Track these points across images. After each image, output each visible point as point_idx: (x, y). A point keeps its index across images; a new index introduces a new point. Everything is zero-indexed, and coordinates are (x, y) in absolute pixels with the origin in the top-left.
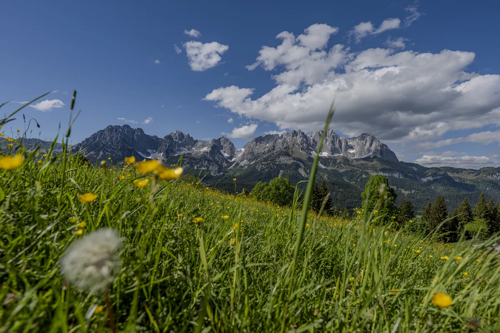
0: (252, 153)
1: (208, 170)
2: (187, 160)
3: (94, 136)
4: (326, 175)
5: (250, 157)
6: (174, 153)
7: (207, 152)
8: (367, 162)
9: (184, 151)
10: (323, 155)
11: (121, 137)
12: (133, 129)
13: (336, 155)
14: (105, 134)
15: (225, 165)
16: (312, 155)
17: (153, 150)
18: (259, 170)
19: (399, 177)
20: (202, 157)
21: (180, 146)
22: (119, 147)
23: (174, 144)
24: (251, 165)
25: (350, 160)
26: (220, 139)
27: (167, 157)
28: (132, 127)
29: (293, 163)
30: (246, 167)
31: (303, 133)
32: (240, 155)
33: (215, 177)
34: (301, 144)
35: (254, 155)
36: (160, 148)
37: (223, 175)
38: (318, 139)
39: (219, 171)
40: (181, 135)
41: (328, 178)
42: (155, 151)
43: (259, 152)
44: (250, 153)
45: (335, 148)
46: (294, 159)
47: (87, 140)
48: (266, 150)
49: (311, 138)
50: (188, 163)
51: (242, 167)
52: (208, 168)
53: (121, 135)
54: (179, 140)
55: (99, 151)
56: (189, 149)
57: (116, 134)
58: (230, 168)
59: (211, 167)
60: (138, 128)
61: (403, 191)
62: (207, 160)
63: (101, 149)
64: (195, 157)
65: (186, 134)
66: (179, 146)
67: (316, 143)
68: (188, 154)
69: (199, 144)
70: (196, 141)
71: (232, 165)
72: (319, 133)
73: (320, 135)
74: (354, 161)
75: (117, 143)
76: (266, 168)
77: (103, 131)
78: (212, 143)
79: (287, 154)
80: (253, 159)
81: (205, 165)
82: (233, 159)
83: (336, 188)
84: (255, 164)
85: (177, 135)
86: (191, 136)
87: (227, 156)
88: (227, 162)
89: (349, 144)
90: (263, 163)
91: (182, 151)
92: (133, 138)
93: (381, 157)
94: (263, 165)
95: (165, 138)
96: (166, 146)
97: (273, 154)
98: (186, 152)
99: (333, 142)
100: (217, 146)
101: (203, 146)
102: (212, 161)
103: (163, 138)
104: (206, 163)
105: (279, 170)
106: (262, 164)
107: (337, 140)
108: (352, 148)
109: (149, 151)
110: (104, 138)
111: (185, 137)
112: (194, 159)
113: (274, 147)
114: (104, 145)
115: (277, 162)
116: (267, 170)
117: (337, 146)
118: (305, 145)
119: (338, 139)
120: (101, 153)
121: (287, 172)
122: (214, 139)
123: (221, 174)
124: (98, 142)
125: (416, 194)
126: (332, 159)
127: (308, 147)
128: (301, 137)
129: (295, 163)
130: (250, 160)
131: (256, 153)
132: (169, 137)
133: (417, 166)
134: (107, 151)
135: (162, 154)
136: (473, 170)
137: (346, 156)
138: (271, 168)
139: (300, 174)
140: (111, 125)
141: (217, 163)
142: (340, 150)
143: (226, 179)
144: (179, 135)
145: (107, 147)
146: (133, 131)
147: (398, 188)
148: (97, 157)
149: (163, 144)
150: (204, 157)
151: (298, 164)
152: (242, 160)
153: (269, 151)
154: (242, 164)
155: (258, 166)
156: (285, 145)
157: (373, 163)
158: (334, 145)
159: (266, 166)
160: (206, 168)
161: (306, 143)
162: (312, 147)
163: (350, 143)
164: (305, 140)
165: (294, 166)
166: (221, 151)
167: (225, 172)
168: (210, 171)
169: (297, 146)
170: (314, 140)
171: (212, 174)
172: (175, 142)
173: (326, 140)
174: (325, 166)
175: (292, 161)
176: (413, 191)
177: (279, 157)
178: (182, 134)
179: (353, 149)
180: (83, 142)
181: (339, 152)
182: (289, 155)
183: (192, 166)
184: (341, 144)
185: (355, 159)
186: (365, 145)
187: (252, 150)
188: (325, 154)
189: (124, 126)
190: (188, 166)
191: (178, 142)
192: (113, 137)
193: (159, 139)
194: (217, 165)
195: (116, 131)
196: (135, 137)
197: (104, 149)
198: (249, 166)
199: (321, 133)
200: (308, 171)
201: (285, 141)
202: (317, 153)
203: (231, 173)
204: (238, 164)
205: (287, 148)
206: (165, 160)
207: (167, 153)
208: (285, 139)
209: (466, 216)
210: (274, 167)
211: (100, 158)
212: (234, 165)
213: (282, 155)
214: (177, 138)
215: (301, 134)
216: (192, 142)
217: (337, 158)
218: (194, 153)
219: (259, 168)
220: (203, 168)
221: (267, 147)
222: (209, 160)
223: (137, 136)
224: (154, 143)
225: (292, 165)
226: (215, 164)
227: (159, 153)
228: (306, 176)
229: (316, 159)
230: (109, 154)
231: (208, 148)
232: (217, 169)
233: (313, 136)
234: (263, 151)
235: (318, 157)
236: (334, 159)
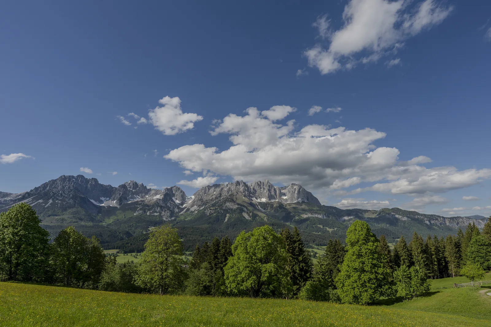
0: (201, 200)
1: (160, 216)
2: (140, 207)
3: (45, 186)
4: (266, 217)
5: (200, 203)
6: (128, 201)
7: (160, 199)
8: (297, 206)
9: (137, 199)
10: (262, 201)
11: (73, 186)
12: (87, 179)
13: (273, 201)
14: (57, 183)
15: (176, 210)
16: (253, 201)
17: (107, 198)
18: (208, 215)
19: (323, 217)
20: (155, 204)
21: (134, 194)
22: (71, 196)
23: (128, 192)
24: (201, 210)
25: (284, 205)
26: (172, 188)
27: (120, 204)
28: (86, 177)
29: (238, 208)
30: (196, 212)
31: (245, 183)
32: (190, 202)
33: (167, 221)
34: (244, 192)
35: (203, 201)
36: (113, 196)
37: (175, 220)
38: (257, 188)
39: (171, 216)
40: (135, 185)
41: (267, 220)
42: (108, 199)
43: (208, 199)
44: (200, 200)
45: (271, 195)
46: (238, 204)
47: (36, 189)
48: (214, 197)
49: (252, 187)
50: (140, 209)
51: (192, 212)
52: (160, 213)
53: (74, 184)
54: (133, 189)
55: (49, 199)
56: (142, 197)
57: (69, 183)
58: (182, 213)
59: (163, 213)
60: (92, 178)
61: (328, 229)
62: (159, 206)
63: (51, 198)
64: (148, 204)
65: (140, 183)
66: (133, 194)
67: (256, 191)
68: (141, 201)
69: (153, 192)
70: (150, 190)
71: (183, 211)
72: (258, 183)
73: (258, 184)
74: (287, 205)
75: (69, 192)
76: (215, 213)
77: (56, 180)
78: (164, 191)
79: (232, 201)
80: (202, 205)
81: (158, 211)
82: (184, 205)
83: (275, 228)
84: (204, 209)
85: (131, 184)
86: (144, 186)
87: (179, 202)
88: (179, 208)
89: (282, 192)
90: (212, 208)
91: (136, 198)
92: (87, 187)
93: (308, 202)
94: (212, 210)
95: (119, 187)
96: (120, 194)
97: (220, 200)
98: (139, 200)
99: (269, 190)
100: (169, 195)
101: (156, 194)
102: (164, 207)
103: (117, 186)
104: (159, 209)
105: (226, 215)
106: (210, 209)
107: (272, 189)
108: (284, 195)
109: (103, 199)
110: (55, 187)
111: (139, 186)
112: (148, 206)
113: (221, 194)
114: (54, 194)
115: (223, 207)
116: (215, 214)
117: (273, 193)
118: (246, 192)
119: (273, 188)
120: (51, 201)
121: (233, 215)
122: (167, 188)
123: (173, 218)
124: (48, 191)
125: (337, 231)
126: (269, 204)
127: (249, 194)
128: (243, 186)
129: (239, 208)
130: (199, 206)
131: (205, 200)
132: (124, 186)
133: (335, 208)
134: (57, 199)
135: (115, 202)
136: (375, 211)
137: (280, 201)
138: (219, 213)
139: (244, 217)
140: (64, 176)
141: (169, 208)
142: (275, 197)
143: (177, 223)
144: (133, 184)
145: (58, 195)
146: (87, 181)
147: (323, 226)
148: (45, 205)
149: (117, 193)
150: (157, 204)
151: (242, 209)
152: (192, 206)
153: (216, 198)
154: (192, 209)
155: (206, 211)
156: (230, 193)
157: (302, 207)
158: (271, 193)
159: (214, 211)
160: (158, 214)
161: (248, 191)
162: (253, 195)
163: (283, 191)
164: (246, 188)
165: (238, 211)
166: (173, 198)
167: (177, 217)
168: (162, 217)
169: (240, 194)
170: (254, 189)
171: (164, 219)
172: (129, 191)
173: (264, 188)
174: (265, 210)
175: (237, 206)
176: (336, 229)
177: (225, 203)
178: (136, 183)
179: (286, 196)
180: (31, 191)
181: (275, 199)
182: (234, 202)
183: (145, 212)
184: (276, 192)
185: (288, 204)
186: (295, 192)
187: (201, 197)
188: (264, 200)
189: (78, 176)
190: (141, 212)
191: (132, 191)
192: (66, 186)
193: (113, 188)
194: (169, 211)
195: (69, 181)
196: (89, 186)
197: (55, 197)
198: (199, 211)
199: (259, 183)
200: (251, 214)
201: (229, 190)
202: (257, 199)
203: (182, 218)
204: (188, 210)
205: (232, 195)
206: (118, 207)
207: (120, 200)
208: (230, 188)
209: (405, 252)
210: (221, 212)
211: (48, 206)
212: (185, 210)
213: (228, 201)
214: (131, 187)
215: (243, 184)
216: (145, 191)
217: (274, 203)
218: (147, 201)
219: (208, 212)
220: (156, 214)
221: (215, 194)
222: (161, 207)
223: (91, 185)
224: (108, 191)
225: (237, 209)
226: (168, 210)
227: (112, 200)
228: (249, 219)
229: (256, 204)
230: (60, 202)
231: (161, 196)
232: (169, 214)
233: (253, 185)
234: (211, 198)
235: (258, 202)
236: (271, 204)
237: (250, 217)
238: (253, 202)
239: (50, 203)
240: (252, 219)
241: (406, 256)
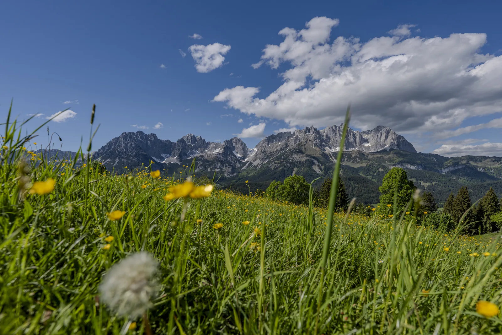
0: (265, 152)
1: (221, 172)
2: (200, 163)
3: (110, 144)
4: (341, 170)
5: (263, 156)
6: (188, 156)
7: (220, 154)
8: (383, 155)
9: (197, 154)
10: (337, 151)
11: (135, 143)
12: (146, 135)
13: (351, 150)
14: (120, 142)
15: (238, 165)
16: (325, 150)
18: (273, 169)
19: (418, 169)
20: (215, 159)
21: (193, 149)
22: (134, 153)
23: (187, 147)
24: (265, 164)
25: (366, 154)
26: (231, 140)
27: (181, 161)
28: (145, 133)
29: (307, 160)
30: (259, 167)
31: (315, 129)
32: (252, 155)
33: (229, 178)
34: (314, 141)
35: (266, 154)
36: (173, 152)
37: (237, 176)
38: (331, 135)
39: (233, 172)
40: (194, 138)
41: (343, 173)
42: (168, 155)
43: (272, 151)
44: (263, 152)
45: (349, 143)
46: (308, 156)
47: (103, 148)
48: (279, 148)
49: (324, 134)
50: (201, 165)
51: (255, 167)
52: (221, 169)
53: (135, 141)
55: (115, 158)
56: (202, 152)
57: (131, 141)
58: (244, 168)
59: (224, 168)
60: (151, 134)
61: (423, 183)
62: (220, 161)
63: (117, 156)
64: (208, 159)
65: (198, 136)
66: (192, 149)
67: (329, 138)
68: (201, 156)
69: (212, 146)
70: (208, 144)
71: (245, 165)
72: (332, 128)
73: (333, 130)
74: (370, 154)
75: (132, 150)
76: (280, 167)
77: (118, 138)
78: (224, 144)
79: (300, 152)
80: (266, 158)
81: (218, 166)
82: (246, 159)
83: (352, 184)
84: (268, 163)
85: (189, 138)
86: (203, 139)
87: (240, 156)
88: (240, 162)
89: (363, 137)
90: (276, 162)
91: (195, 153)
92: (147, 143)
93: (398, 149)
94: (277, 163)
95: (178, 141)
96: (179, 150)
97: (286, 152)
98: (199, 155)
99: (347, 137)
100: (229, 147)
101: (216, 148)
102: (225, 162)
103: (175, 141)
104: (219, 164)
105: (293, 168)
106: (275, 163)
107: (350, 134)
108: (367, 141)
109: (163, 155)
110: (119, 146)
111: (198, 140)
112: (208, 161)
113: (287, 144)
114: (119, 152)
115: (290, 160)
116: (280, 169)
117: (351, 140)
118: (318, 141)
119: (352, 133)
120: (117, 160)
121: (301, 169)
122: (226, 141)
123: (235, 174)
124: (114, 149)
125: (436, 185)
126: (346, 154)
127: (321, 143)
128: (314, 133)
129: (308, 160)
130: (263, 160)
131: (268, 152)
132: (182, 141)
133: (436, 156)
134: (123, 158)
135: (175, 158)
137: (361, 150)
138: (285, 167)
139: (314, 171)
140: (125, 133)
141: (230, 163)
142: (354, 144)
143: (239, 179)
144: (191, 138)
145: (122, 154)
146: (147, 137)
147: (417, 180)
148: (113, 164)
149: (176, 148)
150: (217, 159)
151: (312, 161)
152: (255, 160)
153: (281, 149)
154: (255, 163)
155: (271, 165)
156: (298, 143)
157: (389, 156)
158: (348, 140)
159: (279, 164)
160: (219, 170)
161: (320, 139)
162: (326, 143)
163: (365, 136)
164: (317, 136)
165: (308, 163)
166: (234, 152)
167: (239, 173)
168: (223, 173)
169: (310, 143)
170: (327, 136)
171: (226, 175)
172: (188, 146)
173: (340, 135)
175: (306, 158)
176: (434, 183)
177: (292, 155)
178: (194, 137)
179: (368, 143)
180: (100, 150)
181: (353, 147)
182: (303, 153)
183: (206, 168)
184: (356, 138)
185: (370, 152)
186: (381, 137)
187: (265, 149)
189: (138, 132)
190: (201, 168)
191: (190, 145)
192: (128, 143)
193: (172, 143)
194: (230, 167)
195: (130, 137)
196: (149, 142)
197: (120, 156)
198: (262, 165)
199: (334, 128)
200: (323, 167)
201: (297, 138)
202: (331, 148)
203: (245, 174)
204: (251, 164)
205: (300, 145)
206: (179, 163)
207: (180, 157)
208: (297, 136)
209: (492, 206)
210: (287, 165)
211: (116, 165)
212: (247, 165)
213: (295, 153)
214: (189, 141)
215: (313, 131)
216: (204, 145)
217: (352, 152)
218: (206, 156)
219: (272, 167)
220: (216, 170)
221: (280, 145)
222: (222, 162)
223: (151, 141)
224: (167, 147)
225: (306, 162)
226: (229, 165)
227: (172, 157)
228: (321, 172)
229: (330, 155)
230: (125, 160)
231: (220, 149)
232: (230, 170)
233: (326, 131)
234: (276, 150)
235: (332, 152)
236: (348, 154)
237: (322, 171)
238: (326, 152)
239: (117, 161)
240: (324, 173)
241: (492, 211)
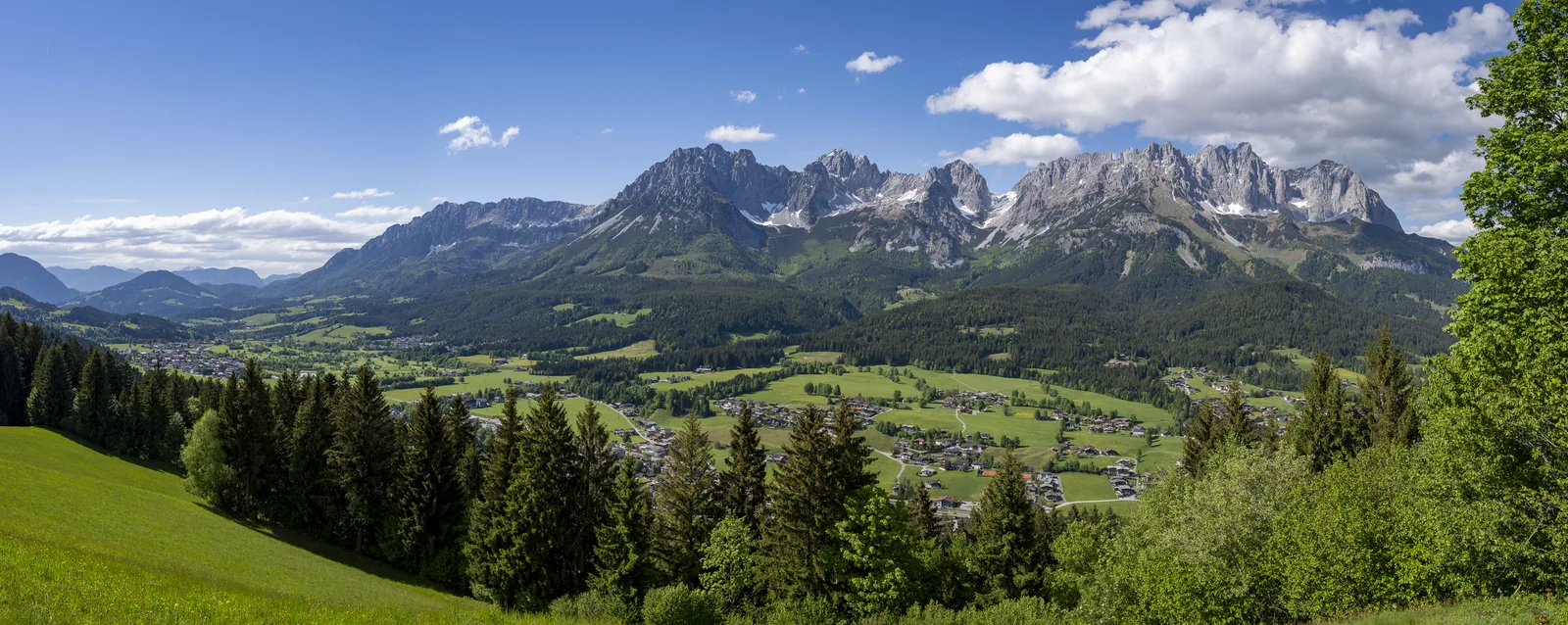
0: (1039, 204)
1: (924, 255)
2: (863, 228)
5: (1034, 214)
6: (831, 209)
7: (917, 204)
9: (855, 203)
10: (1230, 213)
11: (701, 175)
13: (1263, 213)
15: (965, 237)
16: (1203, 209)
17: (777, 202)
18: (1067, 252)
19: (1418, 271)
20: (906, 218)
21: (844, 190)
23: (829, 185)
24: (1041, 237)
26: (948, 167)
27: (812, 222)
29: (1161, 232)
30: (1026, 244)
31: (1177, 152)
32: (1007, 211)
33: (942, 270)
34: (1175, 182)
35: (1045, 209)
36: (793, 198)
37: (966, 267)
38: (1214, 169)
39: (953, 256)
40: (848, 162)
41: (1256, 272)
42: (781, 206)
43: (1060, 202)
44: (1035, 205)
45: (1259, 194)
46: (1163, 220)
48: (1080, 194)
49: (1196, 167)
50: (867, 235)
51: (1013, 243)
52: (923, 247)
53: (702, 170)
54: (842, 174)
55: (654, 213)
56: (867, 198)
57: (692, 169)
58: (982, 245)
59: (930, 244)
61: (1435, 307)
62: (917, 224)
63: (658, 209)
64: (886, 218)
65: (858, 155)
66: (842, 189)
67: (1210, 178)
68: (866, 209)
69: (895, 182)
70: (885, 176)
71: (985, 238)
72: (1217, 153)
73: (1219, 157)
74: (1310, 228)
75: (694, 192)
76: (1089, 245)
78: (929, 177)
79: (1141, 208)
80: (1044, 221)
81: (915, 238)
82: (988, 222)
84: (1053, 234)
85: (837, 161)
86: (871, 163)
87: (971, 212)
88: (972, 230)
89: (1292, 184)
90: (1077, 231)
91: (850, 202)
92: (730, 176)
93: (1369, 221)
94: (1078, 236)
95: (807, 169)
96: (809, 192)
97: (1101, 207)
98: (861, 207)
99: (1253, 178)
100: (942, 187)
101: (905, 188)
102: (931, 228)
104: (918, 232)
105: (1125, 252)
106: (1073, 235)
107: (1262, 174)
108: (1299, 195)
109: (767, 206)
111: (858, 166)
112: (885, 224)
113: (1101, 186)
114: (665, 200)
115: (1114, 227)
116: (1090, 252)
117: (1264, 188)
118: (1182, 181)
119: (1265, 171)
120: (658, 218)
121: (1148, 256)
122: (935, 169)
123: (960, 262)
126: (1254, 221)
127: (1192, 190)
128: (1172, 161)
129: (1165, 230)
130: (1033, 224)
131: (1050, 205)
132: (817, 168)
134: (671, 213)
135: (798, 213)
138: (1102, 247)
139: (1183, 262)
141: (945, 233)
142: (1273, 200)
143: (975, 277)
144: (842, 161)
145: (671, 203)
146: (730, 159)
147: (1421, 298)
149: (801, 187)
150: (909, 218)
151: (1176, 235)
152: (1013, 224)
153: (1087, 199)
154: (1014, 234)
155: (1062, 240)
156: (1131, 183)
158: (1255, 186)
159: (1085, 240)
160: (916, 248)
161: (1187, 178)
162: (1203, 190)
164: (1183, 169)
165: (1164, 241)
166: (954, 200)
167: (970, 259)
168: (927, 257)
169: (1163, 185)
170: (1204, 171)
171: (935, 263)
172: (833, 181)
173: (1237, 171)
174: (1240, 241)
175: (1159, 226)
177: (1119, 215)
178: (848, 156)
179: (1303, 199)
181: (1269, 206)
182: (1149, 212)
183: (879, 242)
185: (1310, 224)
187: (1040, 195)
188: (1237, 209)
190: (868, 242)
191: (838, 180)
192: (685, 176)
193: (791, 173)
194: (945, 240)
195: (692, 161)
196: (735, 173)
197: (665, 208)
198: (1035, 240)
199: (1222, 152)
200: (1203, 253)
201: (1129, 172)
202: (1215, 205)
203: (986, 261)
204: (1000, 235)
205: (1138, 189)
206: (808, 228)
207: (813, 209)
208: (1130, 166)
210: (1110, 244)
212: (992, 235)
213: (1129, 210)
214: (836, 170)
215: (1172, 154)
216: (874, 178)
217: (1268, 220)
218: (881, 208)
219: (1066, 244)
220: (909, 249)
221: (1082, 187)
222: (924, 226)
224: (779, 185)
225: (1159, 237)
226: (943, 236)
227: (790, 210)
228: (1199, 267)
229: (1214, 222)
231: (918, 192)
232: (946, 248)
233: (1203, 159)
234: (1070, 199)
235: (1218, 215)
236: (1260, 224)
237: (1202, 263)
238: (1204, 214)
240: (1208, 268)
